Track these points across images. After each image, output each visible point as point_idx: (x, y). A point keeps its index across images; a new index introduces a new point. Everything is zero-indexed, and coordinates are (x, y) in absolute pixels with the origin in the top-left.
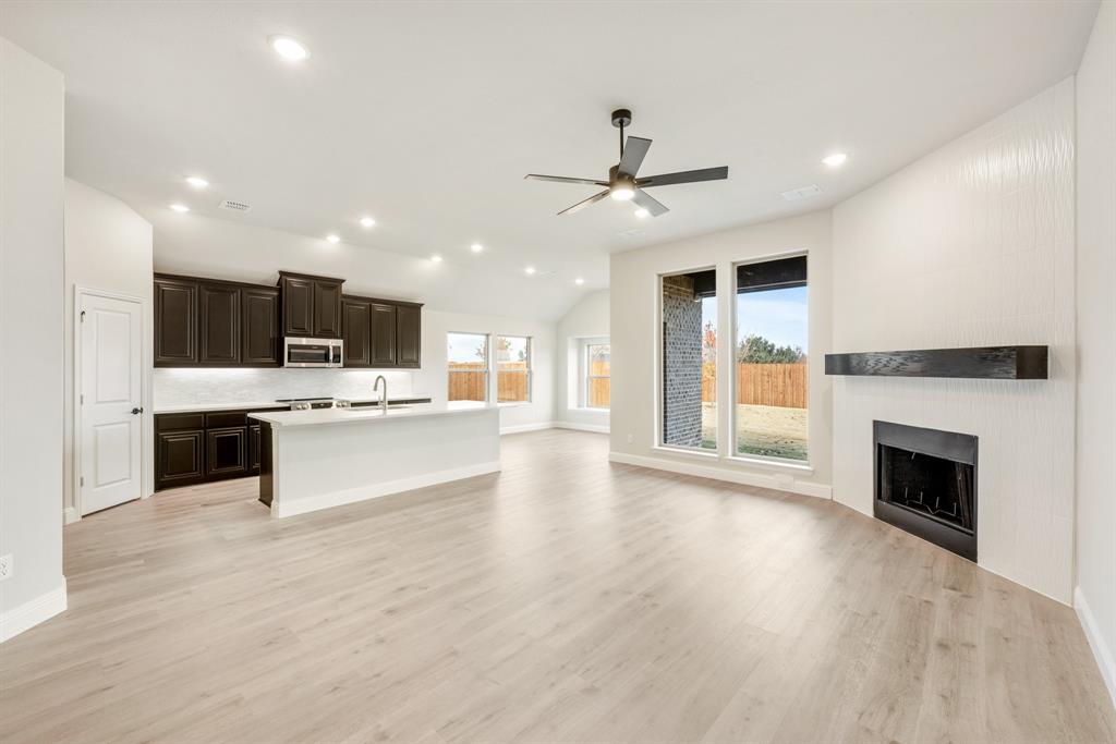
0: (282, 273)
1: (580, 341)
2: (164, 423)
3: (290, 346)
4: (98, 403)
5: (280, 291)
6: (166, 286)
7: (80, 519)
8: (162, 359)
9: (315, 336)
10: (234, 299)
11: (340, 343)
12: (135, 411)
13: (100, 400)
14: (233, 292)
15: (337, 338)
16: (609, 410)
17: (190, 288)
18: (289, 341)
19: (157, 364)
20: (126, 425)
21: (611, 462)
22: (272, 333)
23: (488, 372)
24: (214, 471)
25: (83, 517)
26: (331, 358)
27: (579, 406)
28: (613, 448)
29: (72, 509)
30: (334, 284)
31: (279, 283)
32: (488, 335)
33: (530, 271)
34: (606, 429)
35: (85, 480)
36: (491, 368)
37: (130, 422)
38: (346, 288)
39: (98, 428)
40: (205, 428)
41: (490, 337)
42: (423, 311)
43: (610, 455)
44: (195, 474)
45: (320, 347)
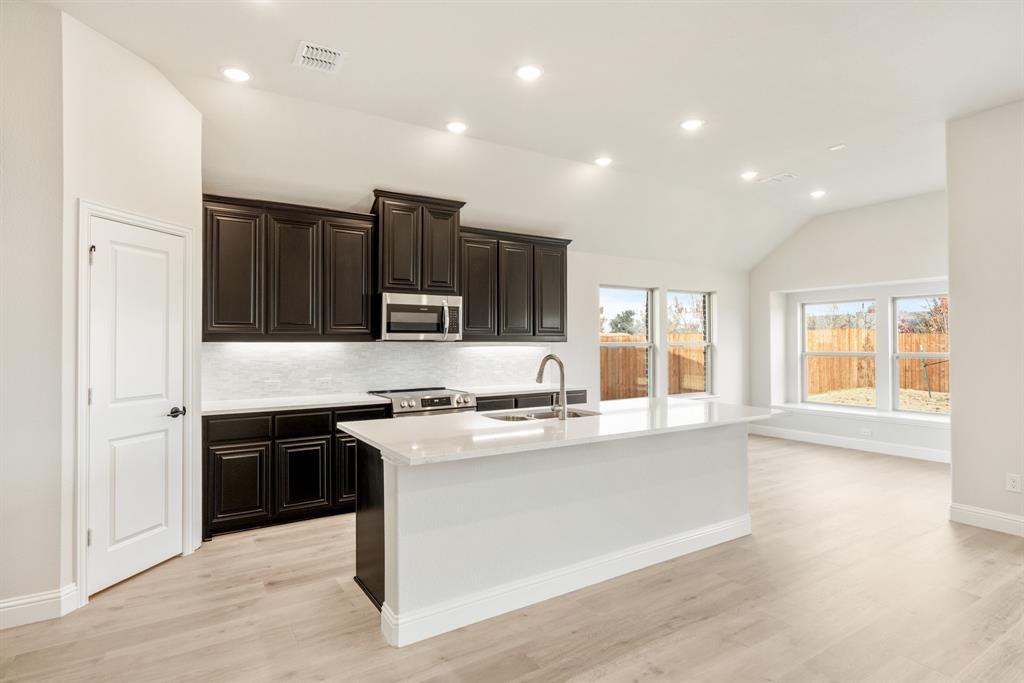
0: (378, 193)
1: (788, 299)
2: (217, 430)
3: (392, 308)
4: (116, 400)
5: (375, 221)
6: (224, 213)
7: (85, 602)
8: (215, 328)
9: (423, 291)
10: (313, 233)
11: (458, 301)
12: (175, 413)
13: (119, 396)
14: (312, 224)
15: (452, 293)
16: (947, 420)
17: (254, 217)
18: (389, 298)
19: (209, 336)
20: (161, 436)
21: (951, 522)
22: (364, 288)
23: (653, 347)
24: (286, 507)
25: (91, 597)
26: (447, 325)
27: (787, 401)
28: (957, 496)
29: (72, 587)
30: (447, 209)
31: (374, 209)
32: (652, 290)
33: (749, 176)
34: (946, 456)
35: (93, 535)
36: (657, 342)
37: (166, 431)
38: (467, 217)
39: (115, 444)
40: (273, 439)
41: (657, 294)
42: (570, 251)
43: (953, 511)
44: (259, 512)
45: (431, 309)
